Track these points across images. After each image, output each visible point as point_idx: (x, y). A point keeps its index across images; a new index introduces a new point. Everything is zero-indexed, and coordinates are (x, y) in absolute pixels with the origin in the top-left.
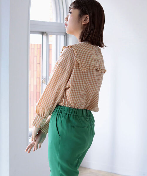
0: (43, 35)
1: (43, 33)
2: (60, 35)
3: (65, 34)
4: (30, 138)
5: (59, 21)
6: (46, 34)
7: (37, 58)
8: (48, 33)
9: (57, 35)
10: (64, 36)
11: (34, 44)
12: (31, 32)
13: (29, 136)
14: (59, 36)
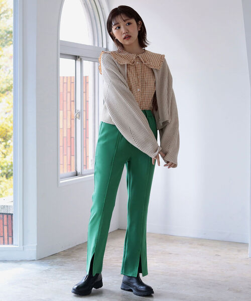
1: (76, 58)
4: (61, 180)
5: (96, 45)
6: (79, 59)
7: (71, 95)
8: (82, 58)
9: (95, 62)
11: (67, 77)
12: (61, 54)
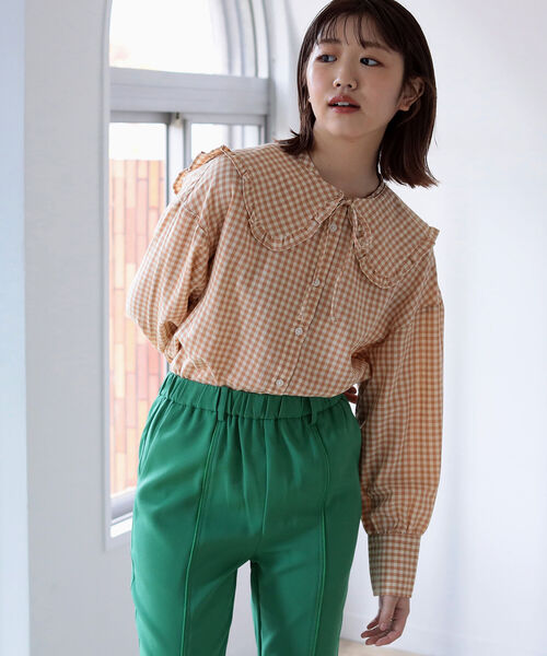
0: (168, 124)
1: (168, 118)
2: (243, 125)
3: (262, 122)
4: (113, 521)
5: (237, 72)
6: (178, 122)
8: (188, 117)
9: (230, 125)
10: (260, 127)
12: (114, 112)
13: (108, 515)
14: (237, 129)
